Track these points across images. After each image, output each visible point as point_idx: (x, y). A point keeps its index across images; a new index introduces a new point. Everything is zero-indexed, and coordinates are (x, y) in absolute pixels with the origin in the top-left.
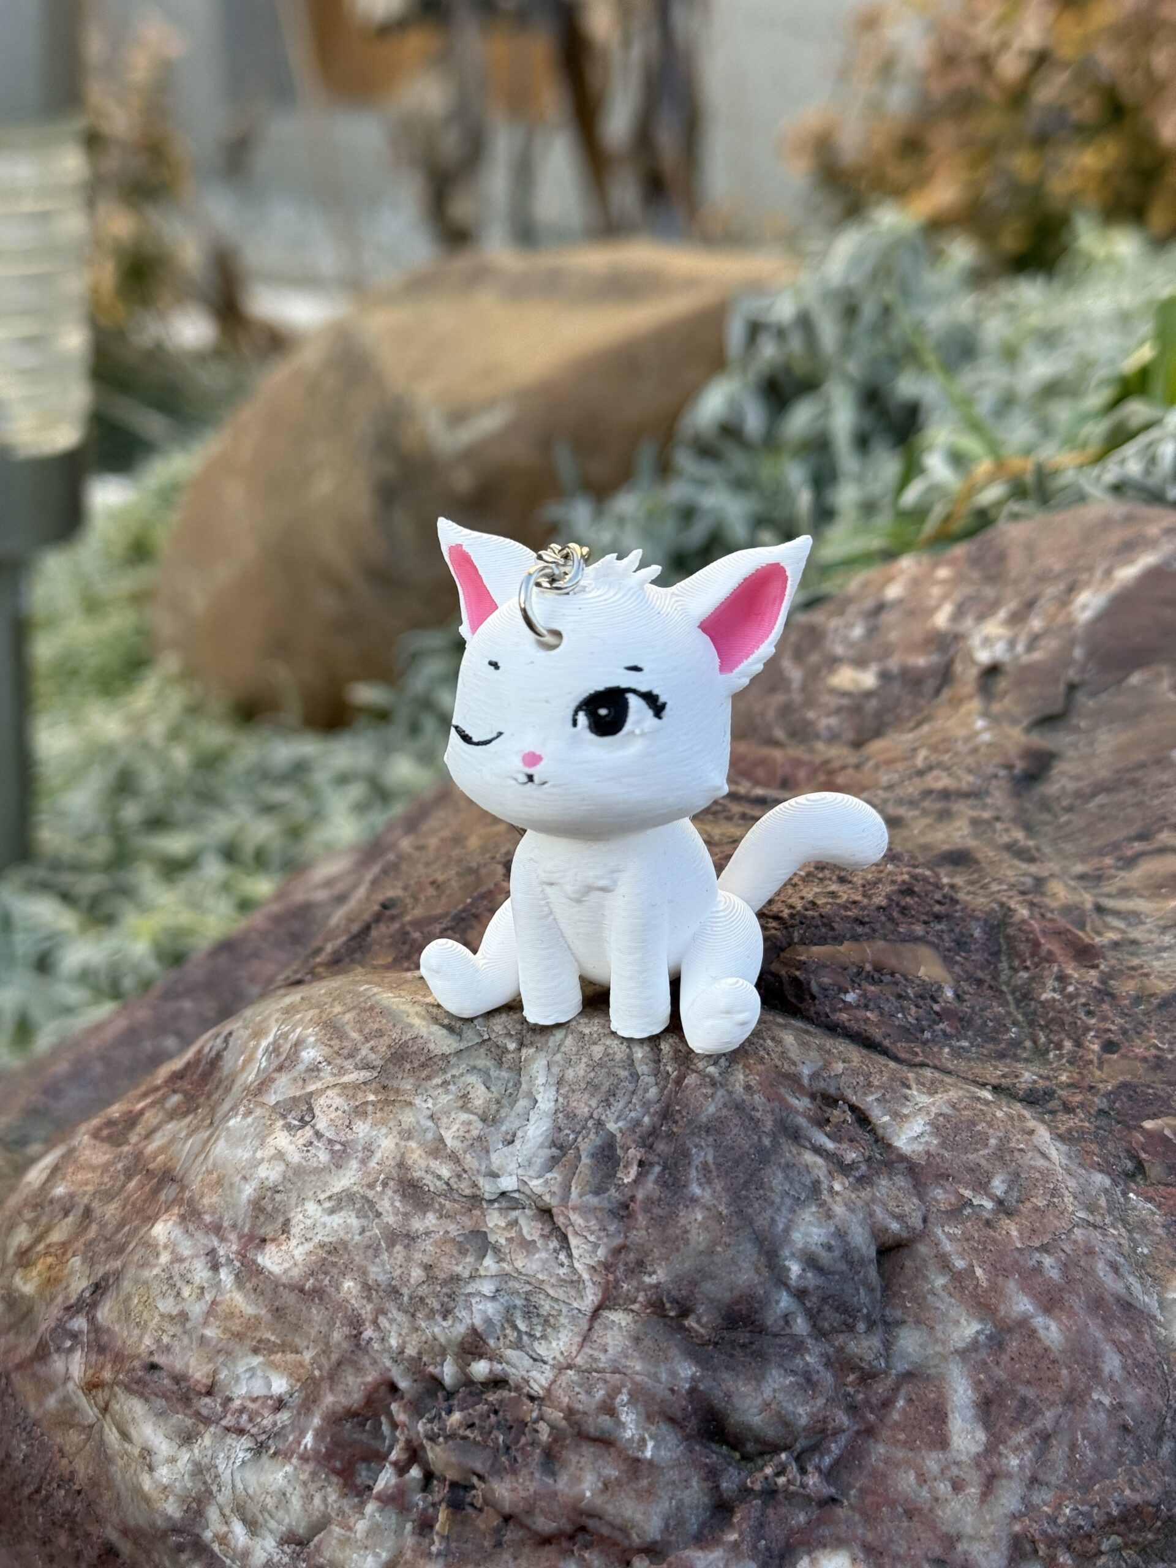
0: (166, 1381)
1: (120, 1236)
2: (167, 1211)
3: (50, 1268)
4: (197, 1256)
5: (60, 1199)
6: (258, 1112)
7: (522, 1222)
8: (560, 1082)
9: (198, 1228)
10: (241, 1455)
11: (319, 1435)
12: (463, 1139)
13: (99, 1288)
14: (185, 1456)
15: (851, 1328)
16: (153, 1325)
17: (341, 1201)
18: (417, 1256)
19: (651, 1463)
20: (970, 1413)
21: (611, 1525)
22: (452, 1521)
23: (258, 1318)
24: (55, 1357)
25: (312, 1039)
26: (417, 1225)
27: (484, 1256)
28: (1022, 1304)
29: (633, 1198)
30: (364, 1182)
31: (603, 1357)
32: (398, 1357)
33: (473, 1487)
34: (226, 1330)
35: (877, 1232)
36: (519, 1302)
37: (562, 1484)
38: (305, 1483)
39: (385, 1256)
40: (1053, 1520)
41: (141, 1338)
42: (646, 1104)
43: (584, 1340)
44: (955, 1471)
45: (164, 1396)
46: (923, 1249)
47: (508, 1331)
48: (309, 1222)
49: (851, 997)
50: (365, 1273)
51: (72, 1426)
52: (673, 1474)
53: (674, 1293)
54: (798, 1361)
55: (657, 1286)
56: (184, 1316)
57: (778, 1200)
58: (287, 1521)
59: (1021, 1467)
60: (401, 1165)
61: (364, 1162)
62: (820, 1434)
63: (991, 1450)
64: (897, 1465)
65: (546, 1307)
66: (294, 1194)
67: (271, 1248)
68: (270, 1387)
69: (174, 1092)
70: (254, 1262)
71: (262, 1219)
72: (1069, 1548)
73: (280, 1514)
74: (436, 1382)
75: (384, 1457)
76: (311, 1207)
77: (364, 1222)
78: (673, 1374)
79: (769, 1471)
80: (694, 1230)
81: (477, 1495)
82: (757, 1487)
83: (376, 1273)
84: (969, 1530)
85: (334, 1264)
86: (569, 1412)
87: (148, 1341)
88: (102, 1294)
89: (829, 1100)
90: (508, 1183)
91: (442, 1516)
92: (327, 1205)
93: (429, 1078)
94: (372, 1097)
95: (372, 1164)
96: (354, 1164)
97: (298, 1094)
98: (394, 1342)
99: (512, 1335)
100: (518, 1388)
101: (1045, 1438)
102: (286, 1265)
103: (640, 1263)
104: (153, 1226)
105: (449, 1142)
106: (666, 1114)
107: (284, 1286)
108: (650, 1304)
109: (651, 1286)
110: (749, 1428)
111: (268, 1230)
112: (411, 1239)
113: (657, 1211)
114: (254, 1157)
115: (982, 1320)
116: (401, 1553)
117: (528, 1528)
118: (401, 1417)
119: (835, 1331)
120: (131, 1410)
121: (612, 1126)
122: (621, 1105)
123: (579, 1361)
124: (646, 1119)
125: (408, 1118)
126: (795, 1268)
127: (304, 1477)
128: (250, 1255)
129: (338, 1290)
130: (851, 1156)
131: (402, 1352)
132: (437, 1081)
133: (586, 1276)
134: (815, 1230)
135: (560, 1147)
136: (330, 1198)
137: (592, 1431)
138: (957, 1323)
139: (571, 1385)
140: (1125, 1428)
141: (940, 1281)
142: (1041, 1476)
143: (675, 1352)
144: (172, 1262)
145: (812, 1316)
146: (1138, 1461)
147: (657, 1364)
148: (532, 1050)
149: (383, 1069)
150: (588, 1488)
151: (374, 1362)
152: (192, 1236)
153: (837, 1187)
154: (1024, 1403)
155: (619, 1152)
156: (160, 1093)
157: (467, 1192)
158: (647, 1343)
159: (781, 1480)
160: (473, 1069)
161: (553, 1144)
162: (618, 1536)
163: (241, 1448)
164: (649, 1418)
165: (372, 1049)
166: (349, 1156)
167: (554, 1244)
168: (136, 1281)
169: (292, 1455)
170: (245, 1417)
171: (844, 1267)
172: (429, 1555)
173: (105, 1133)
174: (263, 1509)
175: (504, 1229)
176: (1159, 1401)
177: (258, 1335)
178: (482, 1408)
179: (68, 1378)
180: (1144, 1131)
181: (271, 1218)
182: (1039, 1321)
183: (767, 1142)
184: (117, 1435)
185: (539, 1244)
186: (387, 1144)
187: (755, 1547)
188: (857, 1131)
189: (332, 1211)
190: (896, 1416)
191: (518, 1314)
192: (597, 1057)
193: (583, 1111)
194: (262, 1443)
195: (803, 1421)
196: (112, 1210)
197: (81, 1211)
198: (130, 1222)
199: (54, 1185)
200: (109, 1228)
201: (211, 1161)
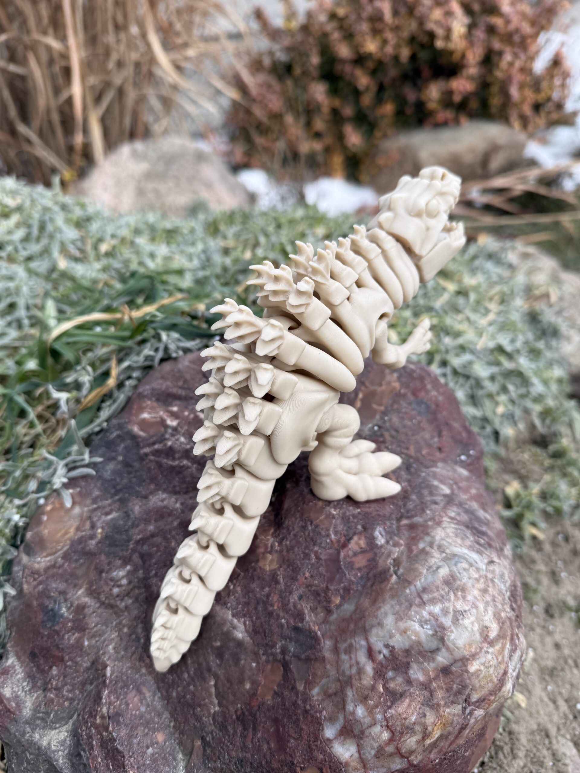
2: (466, 666)
4: (486, 657)
6: (453, 628)
17: (486, 610)
24: (470, 722)
41: (493, 683)
50: (500, 610)
67: (489, 634)
76: (486, 618)
88: (469, 698)
95: (479, 598)
111: (486, 633)
125: (469, 585)
128: (489, 640)
144: (484, 665)
149: (451, 588)
152: (480, 657)
156: (380, 682)
168: (480, 681)
173: (389, 704)
186: (476, 592)
196: (439, 694)
197: (428, 709)
198: (453, 685)
199: (403, 725)
200: (446, 695)
201: (462, 646)
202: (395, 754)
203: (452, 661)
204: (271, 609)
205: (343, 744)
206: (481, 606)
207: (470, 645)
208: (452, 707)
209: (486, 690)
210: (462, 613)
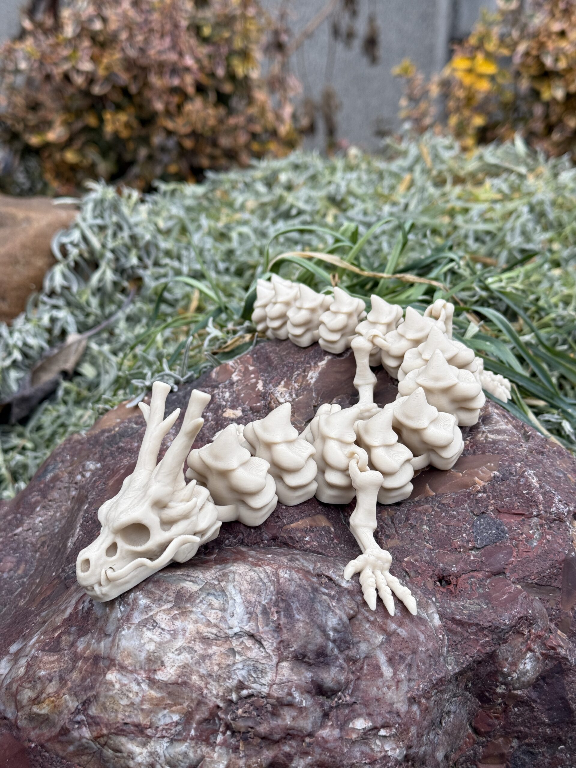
0: (132, 728)
1: (86, 683)
2: (109, 670)
3: (53, 702)
4: (131, 682)
5: (44, 676)
6: (133, 627)
7: (245, 641)
8: (241, 591)
9: (127, 672)
10: (165, 745)
11: (196, 730)
12: (217, 619)
13: (86, 703)
14: (145, 751)
15: (348, 648)
16: (120, 710)
17: (180, 651)
18: (214, 662)
19: (305, 707)
20: (386, 664)
21: (297, 731)
22: (244, 745)
23: (163, 697)
24: (73, 732)
25: (141, 596)
26: (210, 651)
27: (235, 656)
28: (393, 626)
29: (279, 624)
30: (187, 641)
31: (284, 678)
32: (217, 696)
33: (249, 732)
34: (151, 704)
35: (348, 615)
36: (251, 668)
37: (280, 722)
38: (193, 747)
39: (203, 665)
40: (418, 690)
41: (117, 716)
42: (271, 592)
43: (276, 674)
44: (387, 683)
45: (133, 733)
46: (360, 617)
47: (251, 678)
48: (171, 660)
49: (307, 539)
50: (198, 672)
51: (82, 755)
52: (312, 709)
53: (301, 651)
54: (338, 663)
55: (295, 651)
56: (132, 704)
57: (321, 613)
58: (188, 761)
59: (405, 676)
60: (198, 633)
61: (184, 635)
62: (348, 683)
63: (395, 674)
64: (370, 687)
65: (260, 667)
66: (162, 652)
67: (159, 673)
68: (172, 719)
69: (72, 626)
70: (154, 679)
71: (151, 663)
72: (424, 697)
73: (185, 760)
74: (231, 701)
75: (218, 731)
76: (171, 655)
77: (191, 655)
78: (306, 677)
79: (336, 699)
80: (301, 629)
81: (251, 734)
82: (334, 706)
83: (203, 671)
84: (396, 700)
85: (186, 672)
86: (278, 699)
87: (120, 716)
88: (89, 705)
89: (319, 576)
90: (236, 630)
91: (241, 745)
92: (176, 653)
93: (194, 601)
94: (176, 612)
95: (187, 635)
96: (180, 636)
97: (147, 617)
98: (214, 692)
99: (252, 679)
100: (257, 696)
101: (410, 665)
102: (169, 676)
103: (288, 645)
104: (105, 676)
105: (213, 621)
106: (278, 593)
107: (170, 684)
108: (293, 657)
109: (293, 651)
110: (329, 688)
111: (156, 667)
112: (210, 656)
113: (288, 627)
114: (140, 643)
115: (383, 635)
116: (230, 760)
117: (271, 740)
118: (223, 716)
119: (345, 650)
120: (120, 742)
121: (263, 603)
122: (264, 595)
123: (277, 681)
124: (273, 597)
125: (193, 616)
126: (331, 633)
127: (193, 745)
128: (152, 677)
129: (191, 680)
130: (333, 593)
131: (218, 695)
132: (198, 601)
133: (271, 654)
134: (334, 620)
135: (250, 613)
136: (176, 650)
137: (286, 702)
138: (376, 637)
139: (276, 690)
140: (430, 656)
141: (367, 626)
142: (411, 678)
143: (303, 670)
144: (121, 687)
145: (338, 647)
146: (436, 665)
147: (300, 676)
148: (224, 583)
149: (175, 601)
150: (288, 721)
151: (210, 701)
152: (125, 676)
153: (334, 604)
154: (401, 657)
155: (268, 610)
156: (63, 629)
157: (223, 636)
158: (295, 669)
159: (341, 701)
160: (208, 594)
161: (247, 613)
162: (300, 733)
163: (165, 743)
164: (302, 693)
165: (167, 595)
166: (178, 634)
167: (257, 646)
168: (106, 697)
169: (187, 739)
170: (164, 732)
171: (343, 629)
172: (240, 758)
173: (47, 648)
174: (178, 760)
175: (240, 645)
176: (436, 645)
177: (165, 703)
178: (247, 705)
179: (81, 737)
180: (405, 562)
181: (155, 662)
182: (399, 630)
183: (312, 595)
184: (112, 752)
185: (253, 647)
186: (191, 627)
187: (337, 725)
188: (330, 583)
189: (179, 654)
190: (365, 672)
191: (252, 672)
192: (249, 580)
193: (253, 600)
194: (172, 739)
195: (343, 681)
196: (75, 675)
197: (58, 678)
198: (89, 677)
199: (35, 672)
200: (78, 681)
201: (122, 648)
202: (14, 696)
203: (106, 655)
205: (9, 661)
206: (180, 642)
207: (129, 655)
208: (72, 698)
209: (107, 716)
210: (155, 625)
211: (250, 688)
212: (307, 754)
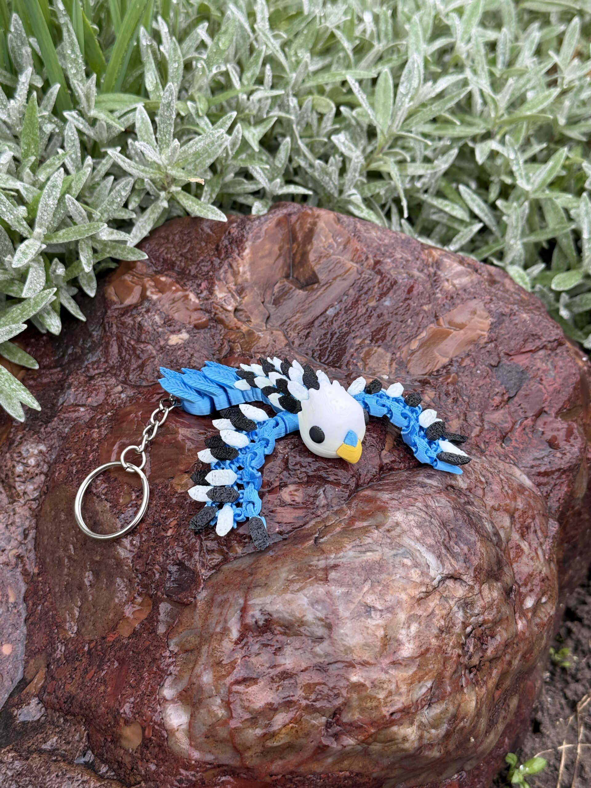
0: (399, 714)
2: (348, 672)
4: (379, 674)
6: (348, 621)
7: (449, 585)
8: (418, 540)
9: (371, 666)
10: (426, 712)
12: (419, 576)
13: (337, 714)
14: (414, 728)
16: (381, 704)
17: (408, 622)
18: (438, 617)
20: (521, 540)
22: (481, 674)
23: (415, 673)
24: (332, 746)
26: (430, 609)
27: (448, 602)
29: (465, 554)
30: (408, 611)
31: (489, 600)
34: (407, 684)
36: (464, 605)
37: (499, 639)
41: (380, 711)
44: (529, 557)
45: (400, 718)
46: (488, 509)
47: (467, 615)
48: (405, 635)
50: (432, 634)
51: (344, 761)
52: (509, 613)
53: (489, 569)
54: (504, 561)
55: (486, 571)
56: (390, 693)
58: (449, 715)
59: (537, 543)
60: (412, 598)
61: (402, 607)
63: (530, 545)
64: (521, 567)
65: (468, 600)
66: (392, 632)
67: (400, 652)
68: (426, 687)
70: (398, 660)
73: (446, 715)
74: (463, 644)
75: (462, 675)
76: (402, 631)
77: (418, 622)
78: (499, 589)
80: (481, 549)
81: (483, 663)
83: (435, 631)
84: (541, 568)
85: (423, 639)
86: (491, 621)
87: (384, 710)
88: (340, 714)
90: (439, 578)
91: (478, 676)
92: (406, 626)
93: (387, 569)
94: (380, 588)
95: (404, 605)
96: (400, 610)
97: (354, 606)
98: (451, 644)
100: (477, 627)
102: (411, 651)
103: (481, 569)
105: (418, 581)
106: (444, 525)
107: (416, 657)
108: (487, 577)
110: (510, 586)
111: (394, 648)
112: (433, 614)
113: (472, 552)
115: (509, 516)
116: (476, 693)
117: (497, 658)
118: (463, 661)
120: (392, 732)
121: (442, 541)
123: (486, 606)
124: (444, 531)
125: (398, 584)
127: (451, 699)
128: (395, 659)
129: (431, 645)
131: (454, 645)
132: (391, 568)
133: (473, 584)
134: (489, 525)
135: (440, 557)
136: (404, 624)
138: (506, 521)
139: (488, 614)
142: (541, 542)
143: (495, 584)
144: (373, 683)
145: (499, 548)
147: (496, 590)
150: (504, 635)
151: (452, 654)
152: (371, 671)
154: (527, 528)
155: (449, 546)
157: (432, 589)
158: (491, 587)
161: (437, 558)
162: (511, 639)
164: (503, 604)
166: (396, 609)
167: (459, 583)
168: (360, 699)
169: (444, 697)
170: (423, 702)
172: (482, 687)
174: (440, 719)
177: (418, 676)
178: (473, 640)
179: (344, 747)
180: (474, 437)
184: (381, 744)
185: (457, 586)
186: (403, 596)
187: (521, 613)
188: (456, 491)
189: (409, 627)
191: (465, 609)
192: (416, 525)
193: (433, 542)
194: (430, 704)
202: (228, 741)
203: (332, 660)
204: (163, 533)
206: (403, 615)
207: (363, 650)
208: (315, 715)
209: (367, 715)
210: (369, 610)
211: (470, 624)
212: (517, 652)
